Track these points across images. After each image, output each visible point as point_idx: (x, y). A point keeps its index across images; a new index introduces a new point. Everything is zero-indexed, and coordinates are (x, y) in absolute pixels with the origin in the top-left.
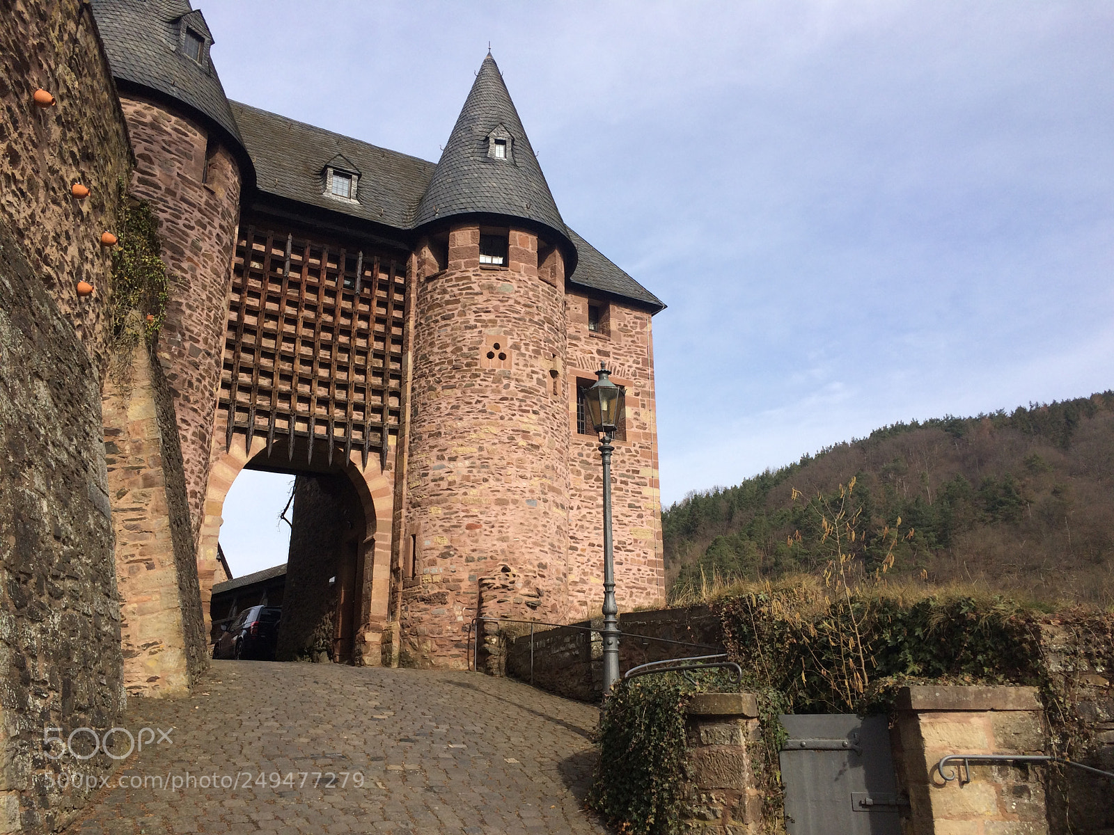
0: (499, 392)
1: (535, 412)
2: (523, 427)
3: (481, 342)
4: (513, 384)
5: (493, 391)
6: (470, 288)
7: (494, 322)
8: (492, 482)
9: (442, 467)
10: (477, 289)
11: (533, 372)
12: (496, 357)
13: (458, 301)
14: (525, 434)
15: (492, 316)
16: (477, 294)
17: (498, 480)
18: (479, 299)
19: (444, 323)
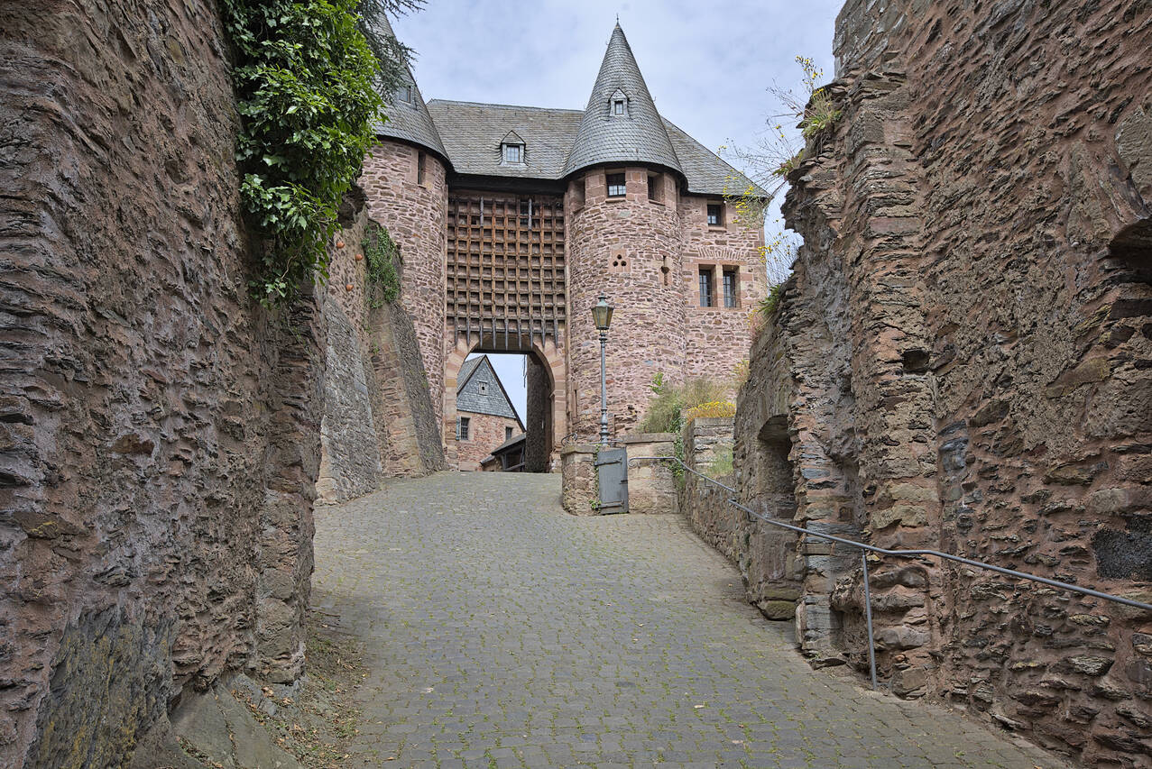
0: (622, 289)
1: (649, 300)
2: (640, 311)
3: (608, 256)
4: (632, 282)
5: (618, 289)
6: (600, 218)
7: (616, 240)
8: (620, 351)
9: (589, 344)
10: (605, 218)
11: (647, 271)
12: (620, 265)
13: (593, 228)
14: (642, 316)
15: (615, 236)
16: (604, 221)
17: (624, 349)
18: (606, 224)
19: (584, 244)
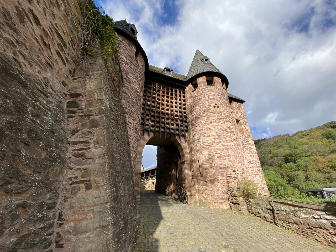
0: (219, 116)
1: (230, 122)
2: (228, 126)
3: (211, 104)
4: (223, 114)
5: (217, 116)
6: (206, 91)
7: (214, 98)
9: (205, 139)
12: (216, 108)
13: (202, 94)
14: (229, 128)
17: (224, 142)
18: (208, 93)
19: (199, 100)
